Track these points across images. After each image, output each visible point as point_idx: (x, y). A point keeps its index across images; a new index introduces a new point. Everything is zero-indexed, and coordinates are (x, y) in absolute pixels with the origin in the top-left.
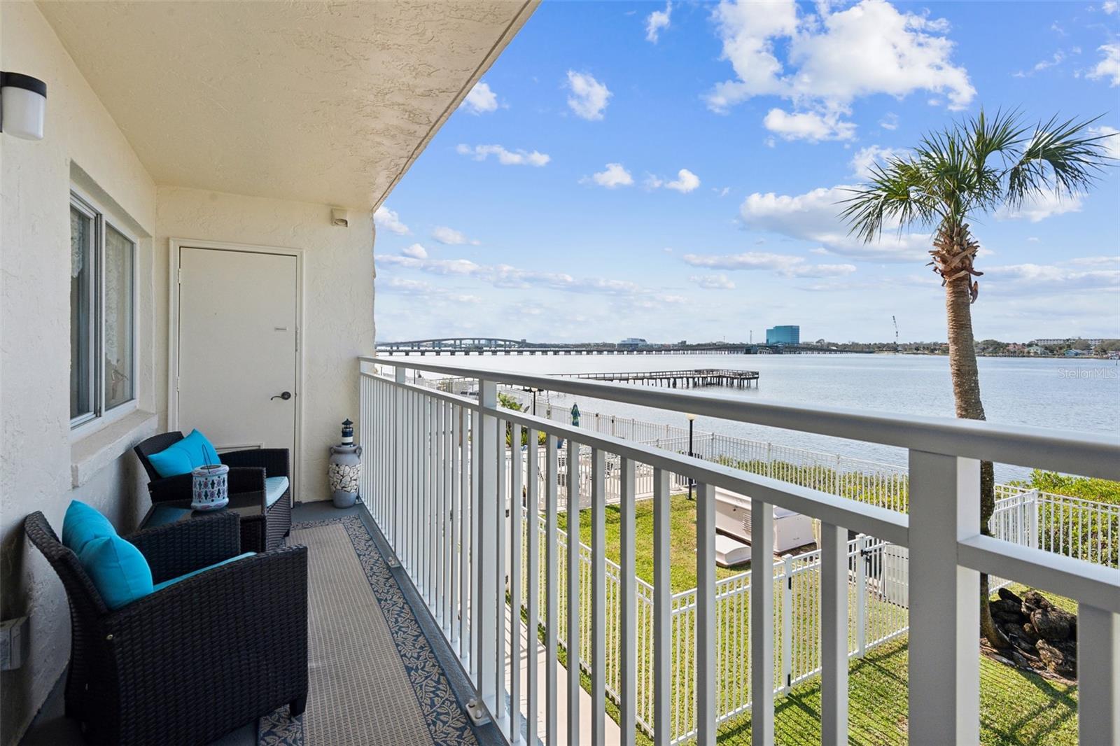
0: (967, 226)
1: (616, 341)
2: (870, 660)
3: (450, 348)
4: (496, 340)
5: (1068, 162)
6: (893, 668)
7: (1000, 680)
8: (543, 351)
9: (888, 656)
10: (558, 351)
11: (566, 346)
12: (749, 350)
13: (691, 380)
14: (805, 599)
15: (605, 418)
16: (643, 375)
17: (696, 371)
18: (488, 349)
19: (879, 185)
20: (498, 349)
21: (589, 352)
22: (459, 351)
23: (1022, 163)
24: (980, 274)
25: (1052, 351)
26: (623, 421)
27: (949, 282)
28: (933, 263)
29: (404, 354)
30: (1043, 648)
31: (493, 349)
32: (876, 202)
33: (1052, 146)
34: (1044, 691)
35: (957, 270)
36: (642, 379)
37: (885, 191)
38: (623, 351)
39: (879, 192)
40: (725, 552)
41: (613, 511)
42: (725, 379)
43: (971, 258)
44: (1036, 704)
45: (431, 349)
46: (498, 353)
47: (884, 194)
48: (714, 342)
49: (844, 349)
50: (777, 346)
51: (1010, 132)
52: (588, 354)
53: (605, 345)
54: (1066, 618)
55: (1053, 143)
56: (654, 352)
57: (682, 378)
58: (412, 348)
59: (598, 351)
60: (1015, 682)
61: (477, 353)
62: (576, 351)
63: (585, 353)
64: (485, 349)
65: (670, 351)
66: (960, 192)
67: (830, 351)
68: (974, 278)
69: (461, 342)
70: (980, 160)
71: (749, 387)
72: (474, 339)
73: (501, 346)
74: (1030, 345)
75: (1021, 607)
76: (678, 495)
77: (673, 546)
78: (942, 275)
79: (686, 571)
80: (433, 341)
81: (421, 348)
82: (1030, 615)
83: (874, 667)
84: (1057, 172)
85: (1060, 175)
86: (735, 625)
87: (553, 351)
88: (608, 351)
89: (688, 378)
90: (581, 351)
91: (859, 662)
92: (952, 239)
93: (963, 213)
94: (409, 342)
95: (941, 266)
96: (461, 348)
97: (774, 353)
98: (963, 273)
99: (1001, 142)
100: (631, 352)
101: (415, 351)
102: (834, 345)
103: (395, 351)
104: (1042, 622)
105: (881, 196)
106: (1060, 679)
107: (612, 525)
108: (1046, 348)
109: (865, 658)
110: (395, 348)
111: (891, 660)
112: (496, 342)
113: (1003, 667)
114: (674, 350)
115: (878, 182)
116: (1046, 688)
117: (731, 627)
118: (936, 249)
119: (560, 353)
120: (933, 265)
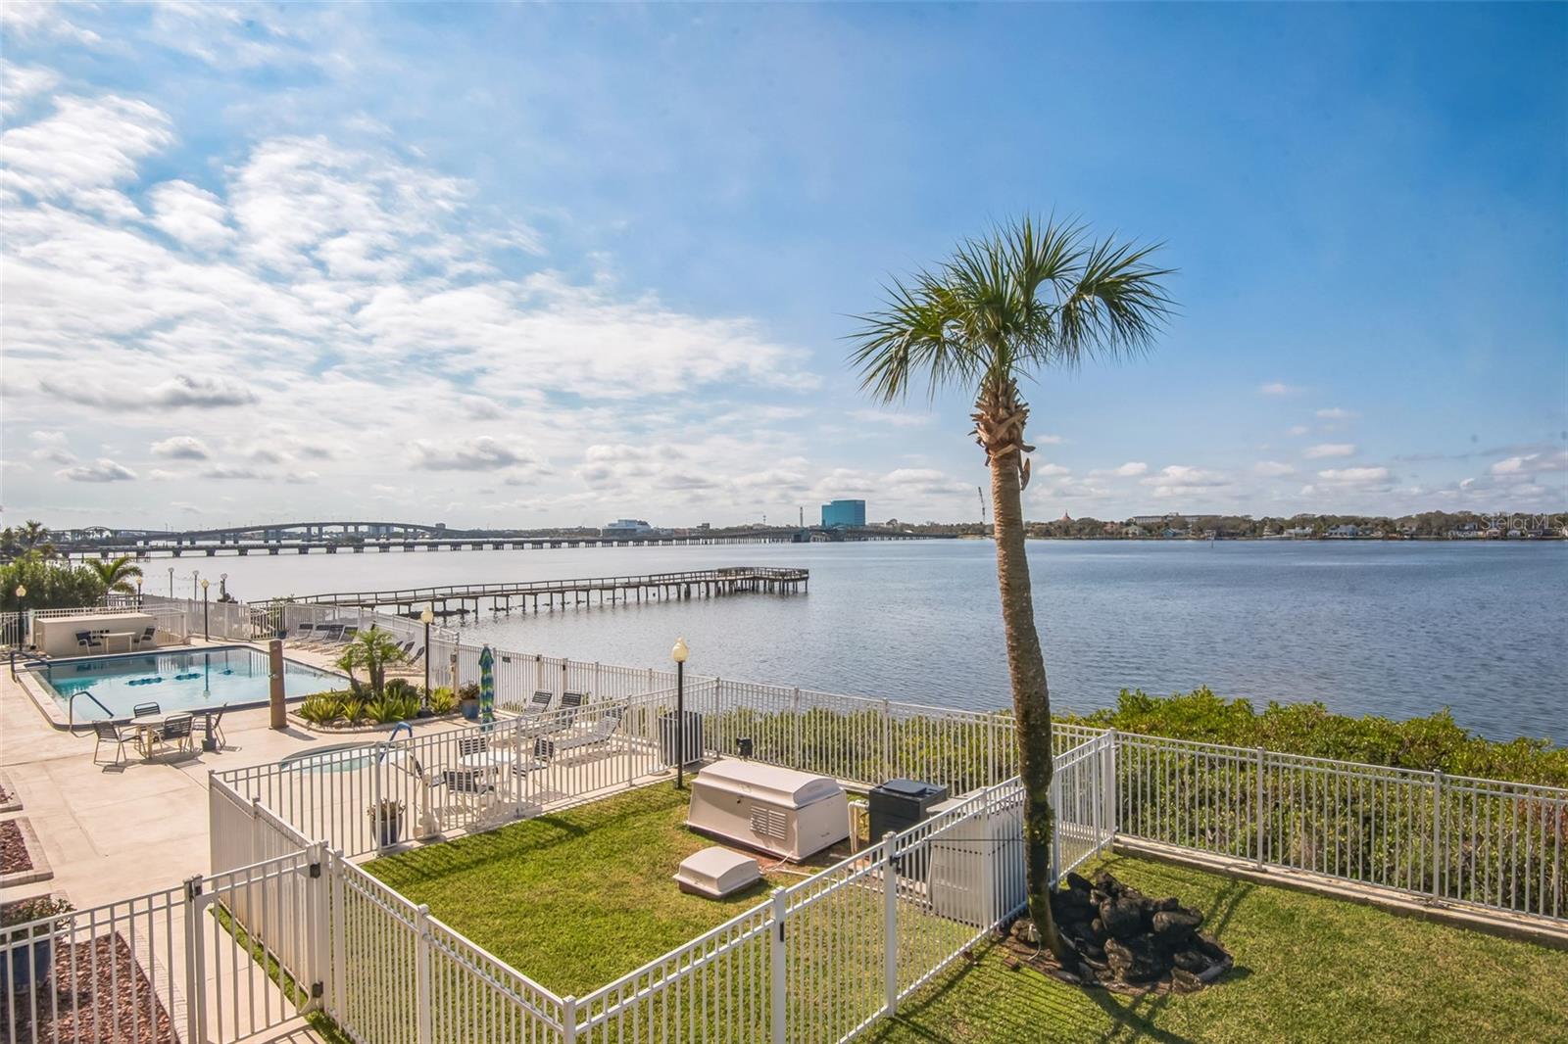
0: (1015, 381)
1: (601, 524)
2: (904, 1017)
3: (299, 542)
4: (388, 526)
5: (1123, 303)
6: (932, 1023)
7: (1060, 1008)
8: (474, 544)
9: (927, 1004)
10: (502, 543)
11: (517, 534)
12: (799, 535)
13: (712, 586)
14: (825, 934)
15: (553, 662)
16: (637, 580)
17: (720, 571)
18: (373, 541)
19: (903, 316)
20: (392, 540)
21: (555, 544)
22: (315, 546)
23: (1073, 300)
24: (1030, 449)
25: (1150, 531)
26: (580, 666)
27: (995, 460)
28: (976, 432)
29: (204, 553)
30: (1111, 951)
31: (382, 541)
32: (901, 339)
33: (1107, 280)
34: (1109, 1012)
35: (1003, 443)
36: (637, 586)
37: (912, 325)
38: (611, 541)
39: (904, 326)
40: (717, 875)
41: (548, 826)
42: (761, 582)
43: (1020, 427)
44: (1098, 1034)
45: (262, 542)
46: (392, 549)
47: (912, 328)
48: (751, 525)
49: (922, 533)
50: (836, 530)
51: (1063, 256)
52: (553, 547)
53: (582, 531)
54: (1137, 905)
55: (1107, 275)
56: (660, 542)
57: (699, 582)
58: (223, 542)
59: (570, 542)
60: (1078, 1006)
61: (352, 549)
62: (534, 543)
63: (549, 545)
64: (366, 541)
65: (685, 539)
66: (1006, 334)
67: (905, 536)
68: (1024, 456)
69: (320, 530)
70: (1028, 291)
71: (795, 592)
72: (346, 525)
73: (398, 535)
74: (1128, 524)
75: (1090, 897)
76: (662, 783)
77: (641, 874)
78: (987, 450)
79: (654, 918)
80: (266, 529)
81: (241, 543)
82: (1098, 906)
83: (907, 1026)
84: (1113, 316)
85: (1117, 321)
86: (716, 999)
87: (492, 542)
88: (587, 542)
89: (707, 582)
90: (540, 543)
91: (889, 1022)
92: (997, 398)
93: (1010, 363)
94: (217, 532)
95: (985, 437)
96: (321, 540)
97: (832, 541)
98: (1010, 448)
99: (1052, 269)
100: (623, 542)
101: (227, 548)
102: (909, 526)
103: (187, 548)
104: (1111, 915)
105: (905, 331)
106: (1127, 989)
107: (545, 852)
108: (1145, 528)
109: (896, 1014)
110: (187, 543)
111: (932, 1009)
112: (387, 530)
113: (1066, 987)
114: (691, 538)
115: (901, 310)
116: (1111, 1006)
117: (710, 1004)
118: (979, 412)
119: (505, 546)
120: (977, 435)
